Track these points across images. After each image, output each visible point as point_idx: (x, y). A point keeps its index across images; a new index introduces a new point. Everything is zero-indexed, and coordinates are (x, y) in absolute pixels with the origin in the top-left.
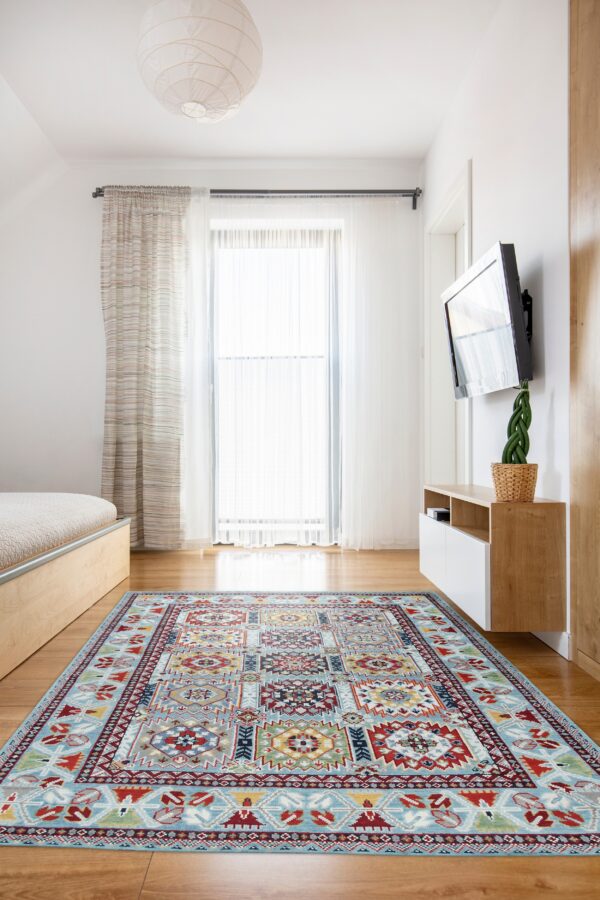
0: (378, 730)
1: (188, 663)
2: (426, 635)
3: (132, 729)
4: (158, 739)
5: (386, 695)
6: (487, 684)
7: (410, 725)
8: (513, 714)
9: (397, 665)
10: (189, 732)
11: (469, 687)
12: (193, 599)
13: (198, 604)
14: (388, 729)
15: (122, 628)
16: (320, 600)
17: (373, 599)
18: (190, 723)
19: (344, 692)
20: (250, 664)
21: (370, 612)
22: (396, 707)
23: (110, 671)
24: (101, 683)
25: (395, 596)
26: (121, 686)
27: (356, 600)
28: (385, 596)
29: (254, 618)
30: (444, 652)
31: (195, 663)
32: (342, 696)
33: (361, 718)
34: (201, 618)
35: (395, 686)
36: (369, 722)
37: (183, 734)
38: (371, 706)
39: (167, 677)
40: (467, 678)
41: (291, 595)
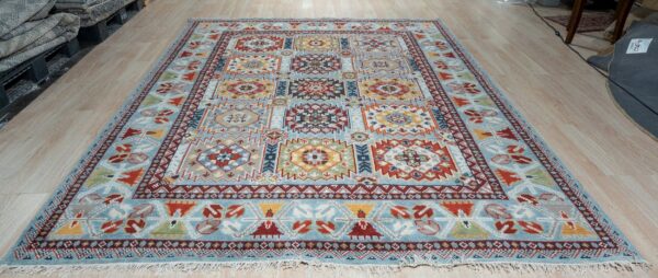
0: (379, 147)
1: (232, 89)
2: (432, 60)
3: (182, 148)
4: (203, 157)
5: (390, 118)
6: (477, 108)
7: (406, 142)
8: (494, 132)
9: (404, 90)
10: (228, 150)
11: (461, 110)
12: (244, 26)
13: (247, 31)
14: (387, 146)
15: (185, 54)
16: (346, 27)
17: (390, 26)
18: (229, 142)
19: (355, 115)
20: (281, 88)
21: (385, 38)
22: (396, 127)
23: (168, 97)
24: (160, 107)
25: (408, 22)
26: (176, 109)
27: (376, 27)
28: (399, 23)
29: (289, 44)
30: (445, 76)
31: (238, 88)
32: (353, 119)
33: (367, 137)
34: (248, 44)
35: (401, 110)
36: (373, 140)
37: (222, 151)
38: (376, 127)
39: (215, 101)
40: (461, 102)
41: (322, 22)
